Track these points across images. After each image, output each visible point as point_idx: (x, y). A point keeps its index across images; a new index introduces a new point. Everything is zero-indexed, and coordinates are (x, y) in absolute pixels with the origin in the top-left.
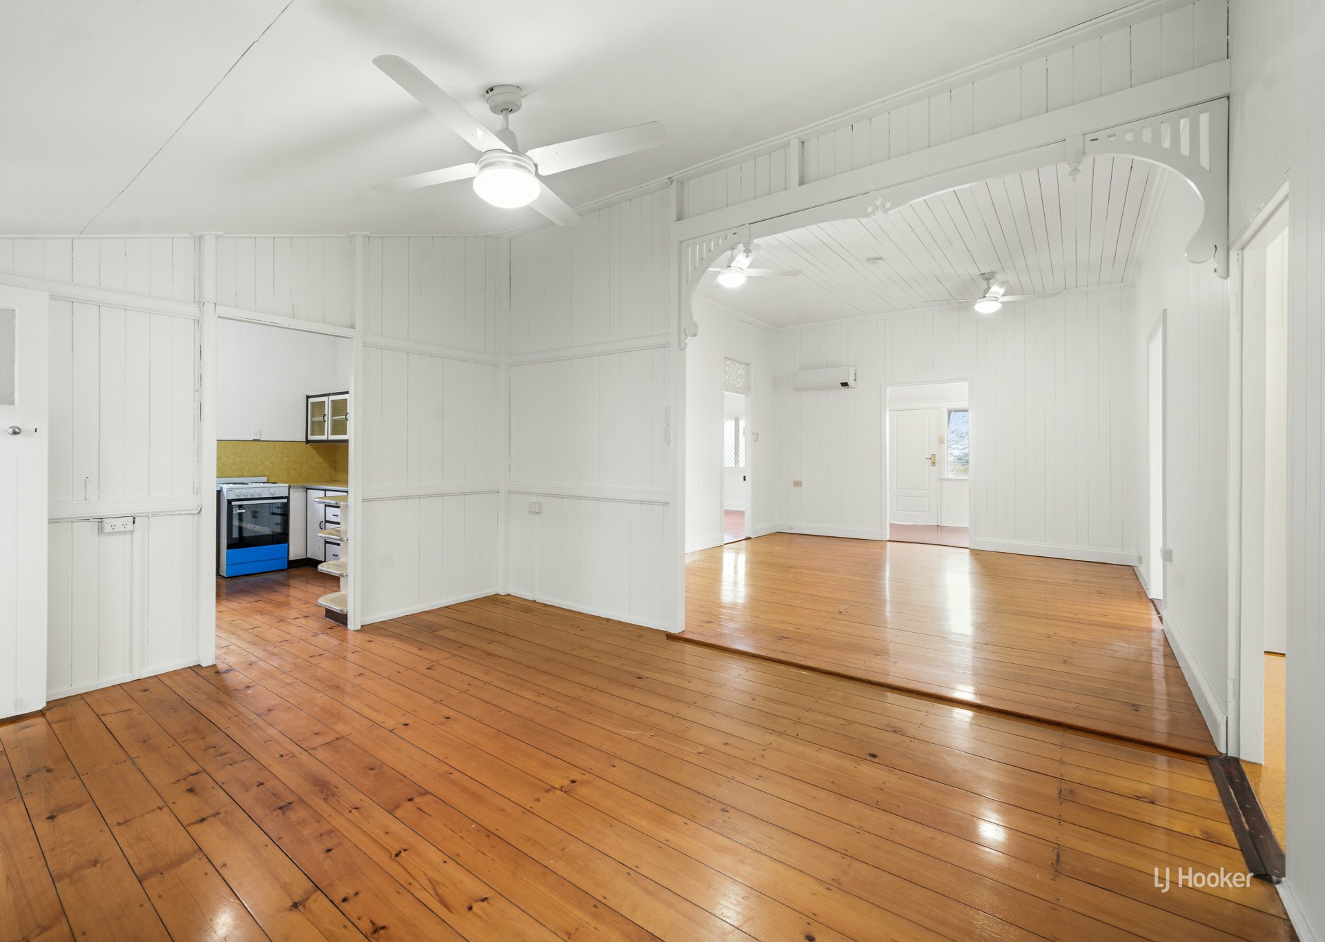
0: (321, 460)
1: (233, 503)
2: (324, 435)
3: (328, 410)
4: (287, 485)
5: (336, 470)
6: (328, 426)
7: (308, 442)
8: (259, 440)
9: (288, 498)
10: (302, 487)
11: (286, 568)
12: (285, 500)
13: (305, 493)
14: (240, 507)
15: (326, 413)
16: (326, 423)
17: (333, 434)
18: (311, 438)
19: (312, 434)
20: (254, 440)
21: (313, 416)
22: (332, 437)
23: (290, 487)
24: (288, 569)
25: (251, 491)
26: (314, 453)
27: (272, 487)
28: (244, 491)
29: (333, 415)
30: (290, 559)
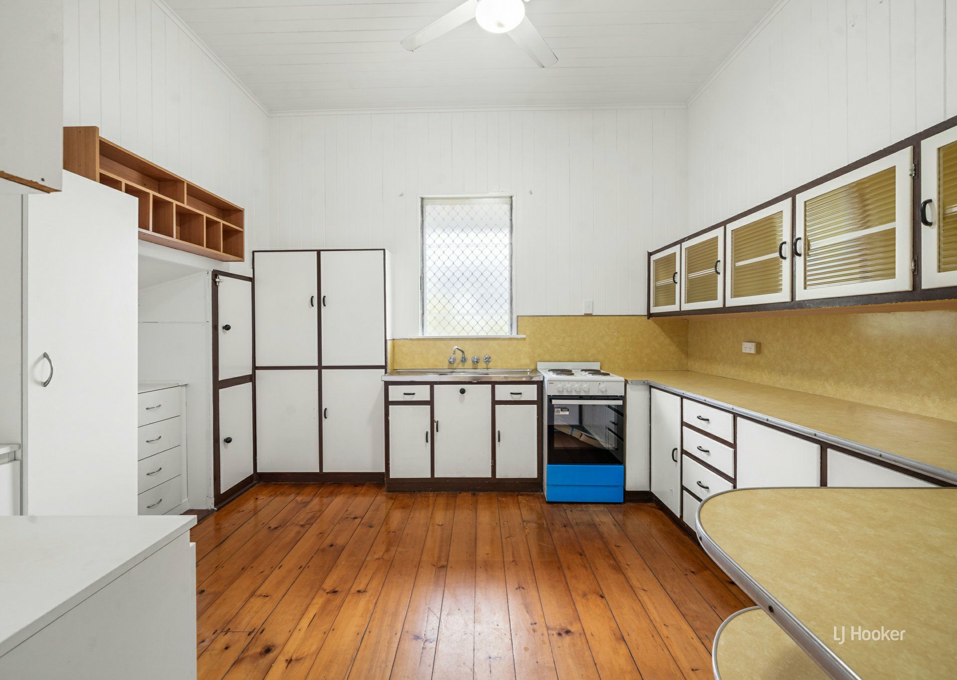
0: (668, 341)
1: (554, 402)
2: (674, 303)
3: (681, 265)
4: (623, 379)
5: (687, 355)
6: (681, 290)
7: (650, 315)
8: (590, 315)
9: (623, 398)
10: (644, 383)
11: (622, 501)
12: (620, 402)
13: (648, 393)
14: (564, 408)
15: (678, 270)
16: (677, 286)
17: (689, 300)
18: (654, 310)
19: (656, 305)
20: (587, 315)
21: (656, 280)
22: (687, 307)
23: (626, 382)
24: (624, 502)
25: (577, 385)
26: (658, 330)
27: (603, 382)
28: (568, 385)
29: (690, 270)
30: (628, 488)
